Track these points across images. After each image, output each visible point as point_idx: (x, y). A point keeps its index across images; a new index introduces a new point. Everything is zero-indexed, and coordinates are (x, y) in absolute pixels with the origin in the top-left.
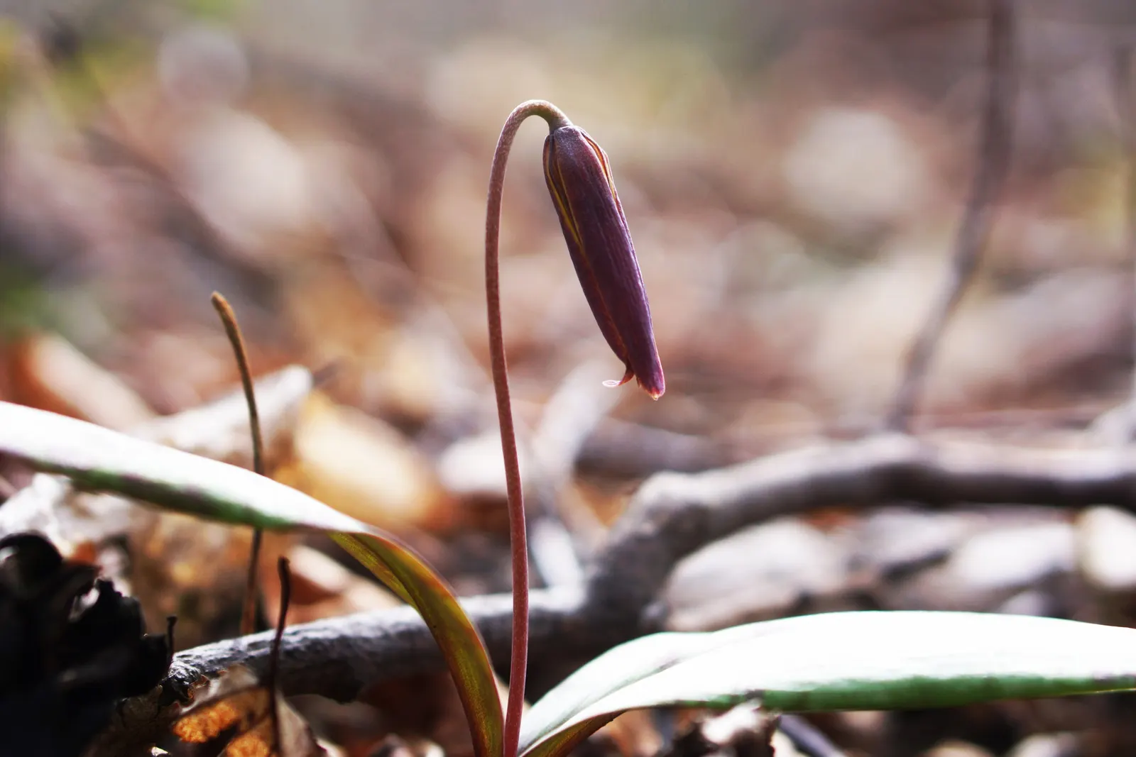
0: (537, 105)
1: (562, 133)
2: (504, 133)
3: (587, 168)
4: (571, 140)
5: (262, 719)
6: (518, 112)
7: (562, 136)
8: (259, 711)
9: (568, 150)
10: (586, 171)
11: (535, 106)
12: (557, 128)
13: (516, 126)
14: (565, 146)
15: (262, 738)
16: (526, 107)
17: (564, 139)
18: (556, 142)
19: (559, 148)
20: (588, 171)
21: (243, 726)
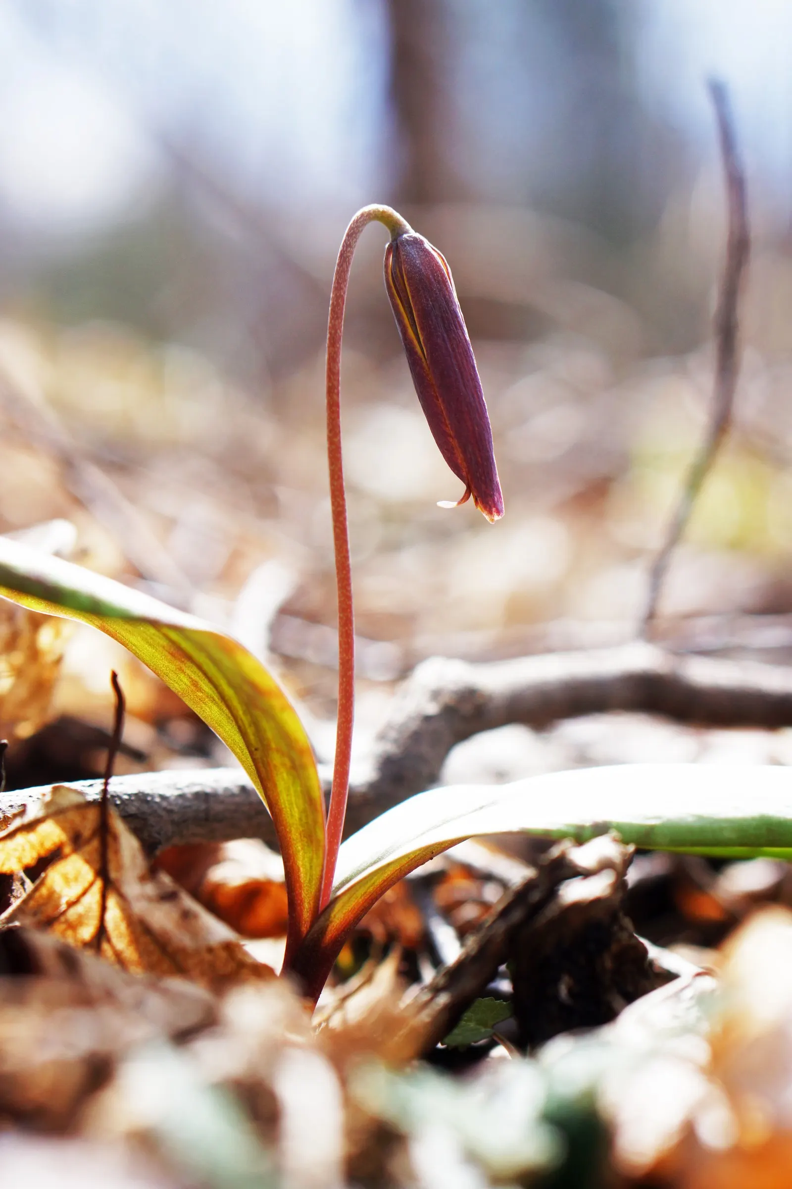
0: (381, 210)
1: (407, 240)
2: (348, 235)
3: (434, 276)
4: (416, 248)
5: (88, 841)
6: (362, 215)
7: (407, 243)
8: (87, 832)
9: (414, 258)
10: (433, 280)
11: (379, 211)
12: (401, 235)
13: (360, 229)
14: (411, 253)
15: (88, 861)
16: (370, 211)
17: (409, 245)
18: (401, 248)
19: (404, 255)
20: (435, 280)
21: (67, 850)
